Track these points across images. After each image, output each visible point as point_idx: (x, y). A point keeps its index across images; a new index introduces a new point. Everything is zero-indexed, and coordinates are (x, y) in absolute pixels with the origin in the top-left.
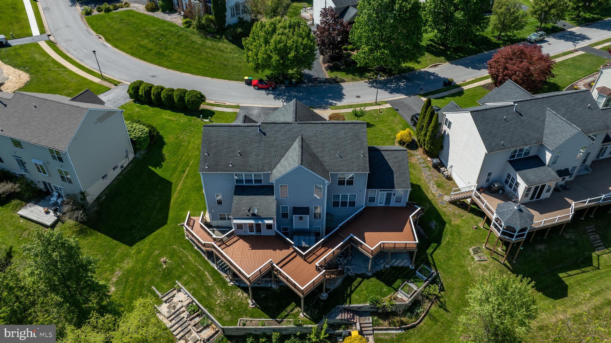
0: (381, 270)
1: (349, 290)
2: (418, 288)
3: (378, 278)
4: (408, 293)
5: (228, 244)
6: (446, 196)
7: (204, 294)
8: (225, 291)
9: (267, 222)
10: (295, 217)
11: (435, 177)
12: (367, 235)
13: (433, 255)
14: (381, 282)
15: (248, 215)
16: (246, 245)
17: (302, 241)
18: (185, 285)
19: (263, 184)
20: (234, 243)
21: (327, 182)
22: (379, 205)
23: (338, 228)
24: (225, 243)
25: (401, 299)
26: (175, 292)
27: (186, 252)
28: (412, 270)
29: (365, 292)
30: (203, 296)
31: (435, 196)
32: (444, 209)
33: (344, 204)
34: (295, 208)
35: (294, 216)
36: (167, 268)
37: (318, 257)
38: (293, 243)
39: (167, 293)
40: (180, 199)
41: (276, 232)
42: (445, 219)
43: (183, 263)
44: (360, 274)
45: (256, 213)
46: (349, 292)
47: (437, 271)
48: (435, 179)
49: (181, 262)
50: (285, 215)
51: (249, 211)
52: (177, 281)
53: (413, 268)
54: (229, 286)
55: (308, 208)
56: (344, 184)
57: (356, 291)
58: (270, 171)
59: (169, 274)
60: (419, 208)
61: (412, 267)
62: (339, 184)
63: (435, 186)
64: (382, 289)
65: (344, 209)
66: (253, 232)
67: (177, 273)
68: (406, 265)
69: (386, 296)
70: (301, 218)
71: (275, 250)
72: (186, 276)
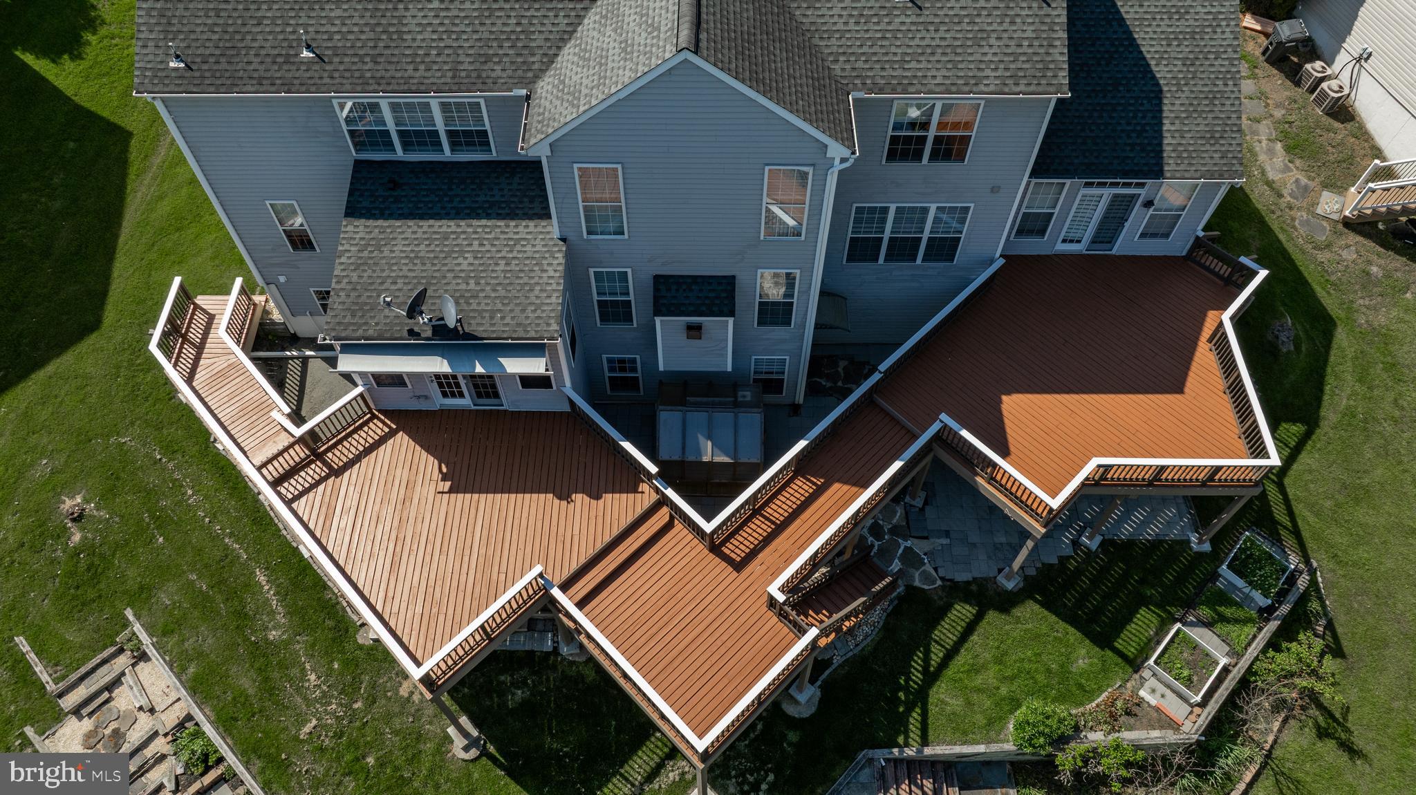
0: (1063, 560)
1: (917, 663)
2: (1236, 654)
3: (1047, 605)
4: (1189, 682)
5: (336, 458)
6: (1326, 195)
7: (247, 682)
8: (341, 674)
9: (516, 366)
10: (667, 329)
11: (1277, 106)
12: (1014, 406)
13: (1287, 481)
14: (1062, 625)
15: (411, 333)
16: (429, 465)
17: (701, 439)
18: (165, 633)
19: (494, 155)
20: (368, 451)
21: (837, 151)
22: (1061, 247)
23: (876, 377)
24: (320, 457)
25: (1157, 709)
26: (123, 661)
27: (178, 467)
28: (1200, 555)
29: (991, 673)
30: (243, 693)
31: (1280, 196)
32: (1322, 256)
33: (903, 249)
34: (663, 284)
35: (658, 320)
36: (87, 547)
37: (779, 528)
38: (653, 469)
39: (83, 670)
40: (165, 207)
41: (572, 403)
42: (1330, 302)
43: (161, 522)
44: (968, 583)
45: (451, 322)
46: (917, 676)
47: (1307, 562)
48: (1278, 114)
49: (152, 517)
50: (615, 311)
51: (414, 309)
52: (129, 614)
53: (1207, 547)
54: (361, 647)
55: (730, 281)
56: (918, 156)
57: (950, 672)
58: (521, 83)
59: (95, 574)
60: (1263, 274)
61: (1198, 543)
62: (892, 156)
63: (1279, 146)
64: (1068, 660)
65: (901, 269)
66: (461, 395)
67: (131, 573)
68: (1175, 534)
69: (1090, 695)
70: (694, 331)
71: (564, 496)
72: (172, 587)
